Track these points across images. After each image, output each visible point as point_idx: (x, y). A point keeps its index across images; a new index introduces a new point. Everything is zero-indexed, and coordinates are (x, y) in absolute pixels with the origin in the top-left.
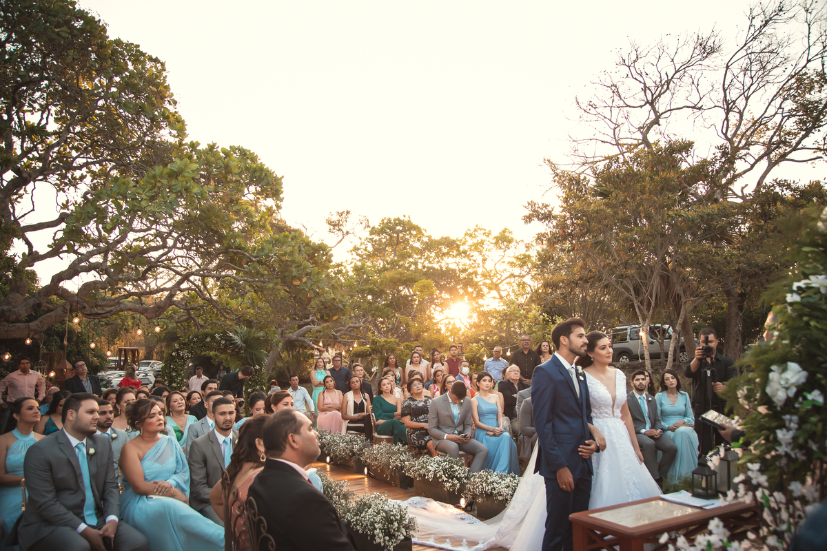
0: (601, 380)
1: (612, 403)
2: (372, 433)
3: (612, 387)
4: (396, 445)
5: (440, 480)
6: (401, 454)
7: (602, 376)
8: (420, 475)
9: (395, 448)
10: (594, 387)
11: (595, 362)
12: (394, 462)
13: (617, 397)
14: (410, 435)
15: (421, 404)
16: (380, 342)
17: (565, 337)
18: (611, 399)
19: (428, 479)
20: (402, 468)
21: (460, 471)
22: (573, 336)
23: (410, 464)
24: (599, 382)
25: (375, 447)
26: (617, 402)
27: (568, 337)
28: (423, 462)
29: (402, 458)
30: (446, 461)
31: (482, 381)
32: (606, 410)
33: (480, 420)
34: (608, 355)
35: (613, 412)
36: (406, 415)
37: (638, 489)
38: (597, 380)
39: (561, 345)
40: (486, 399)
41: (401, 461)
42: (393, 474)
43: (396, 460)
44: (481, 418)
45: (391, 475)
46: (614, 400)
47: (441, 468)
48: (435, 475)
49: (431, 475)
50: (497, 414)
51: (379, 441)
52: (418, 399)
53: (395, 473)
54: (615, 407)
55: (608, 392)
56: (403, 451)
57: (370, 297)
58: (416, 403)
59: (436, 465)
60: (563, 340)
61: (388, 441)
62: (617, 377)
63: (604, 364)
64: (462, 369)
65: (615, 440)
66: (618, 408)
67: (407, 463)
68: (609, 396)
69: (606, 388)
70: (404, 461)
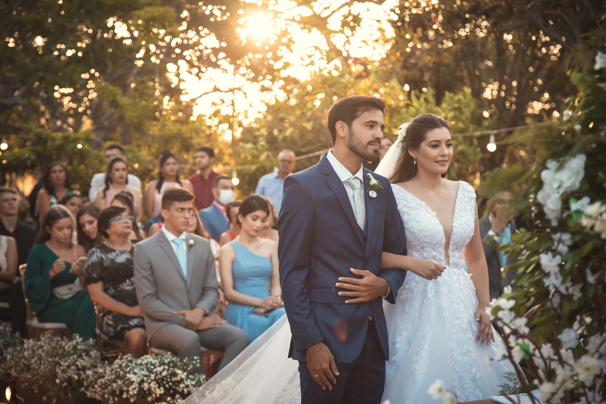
0: (428, 201)
1: (444, 241)
2: (24, 319)
3: (446, 213)
4: (71, 339)
5: (149, 399)
6: (80, 356)
7: (431, 194)
8: (113, 393)
9: (68, 345)
10: (412, 212)
11: (421, 171)
12: (64, 371)
13: (455, 230)
14: (103, 317)
15: (121, 259)
16: (53, 139)
17: (344, 124)
18: (443, 233)
19: (128, 399)
20: (80, 382)
21: (188, 382)
22: (357, 125)
23: (96, 373)
24: (423, 204)
25: (29, 343)
26: (454, 238)
27: (350, 125)
28: (120, 366)
29: (80, 363)
30: (164, 364)
31: (249, 218)
32: (434, 253)
33: (235, 288)
34: (440, 159)
35: (447, 256)
36: (95, 281)
37: (481, 389)
38: (419, 201)
39: (338, 138)
40: (252, 248)
41: (78, 369)
42: (62, 395)
43: (69, 367)
44: (238, 285)
45: (59, 399)
46: (448, 235)
47: (153, 376)
48: (141, 389)
49: (133, 390)
50: (270, 277)
51: (36, 334)
52: (118, 248)
53: (66, 394)
54: (451, 247)
55: (437, 221)
56: (84, 351)
57: (39, 41)
58: (111, 256)
59: (145, 372)
60: (341, 129)
61: (57, 332)
62: (460, 195)
63: (434, 175)
64: (219, 194)
65: (444, 305)
66: (458, 249)
67: (89, 372)
68: (441, 228)
69: (435, 214)
70: (84, 369)
